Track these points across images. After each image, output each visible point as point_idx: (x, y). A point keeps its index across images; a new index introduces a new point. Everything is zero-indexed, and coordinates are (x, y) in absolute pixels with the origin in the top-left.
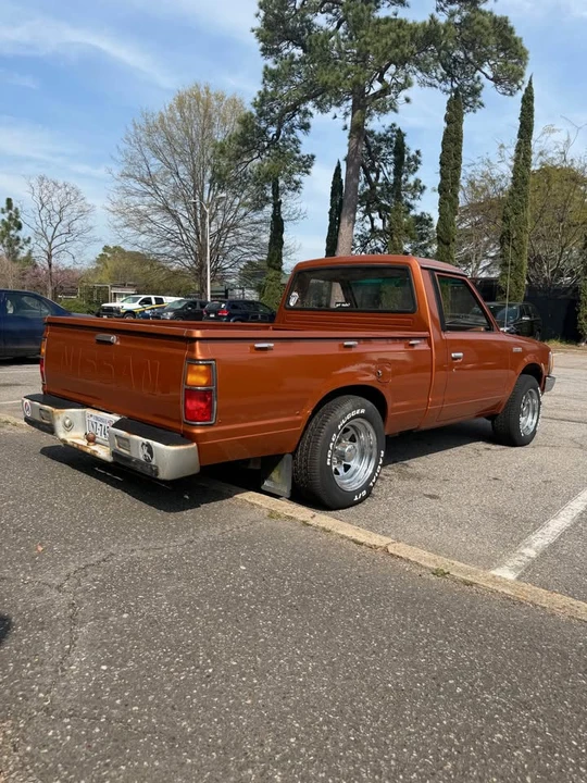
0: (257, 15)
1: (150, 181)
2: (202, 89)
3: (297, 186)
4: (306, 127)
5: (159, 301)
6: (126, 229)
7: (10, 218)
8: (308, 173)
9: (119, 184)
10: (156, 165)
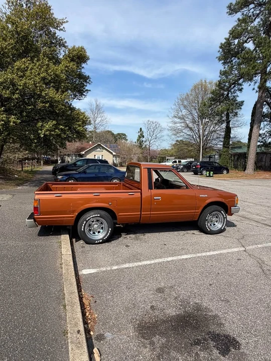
0: (219, 51)
1: (182, 118)
2: (204, 81)
3: (236, 114)
4: (241, 90)
5: (180, 162)
6: (173, 136)
7: (141, 134)
8: (241, 108)
9: (171, 120)
10: (184, 112)
